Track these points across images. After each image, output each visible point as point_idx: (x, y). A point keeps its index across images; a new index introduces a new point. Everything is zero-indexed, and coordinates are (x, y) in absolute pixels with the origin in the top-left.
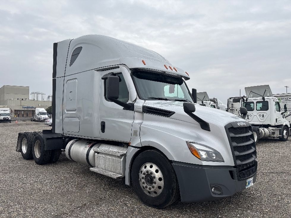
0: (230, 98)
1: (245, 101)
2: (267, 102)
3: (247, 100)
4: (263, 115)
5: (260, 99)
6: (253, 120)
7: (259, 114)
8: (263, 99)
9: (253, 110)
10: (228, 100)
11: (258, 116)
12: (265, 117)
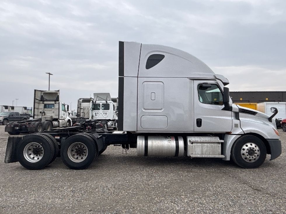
0: (80, 99)
1: (94, 103)
2: (109, 104)
3: (95, 102)
4: (106, 113)
5: (104, 102)
6: (99, 116)
7: (103, 112)
8: (107, 102)
9: (99, 110)
10: (78, 100)
11: (103, 114)
12: (107, 114)
